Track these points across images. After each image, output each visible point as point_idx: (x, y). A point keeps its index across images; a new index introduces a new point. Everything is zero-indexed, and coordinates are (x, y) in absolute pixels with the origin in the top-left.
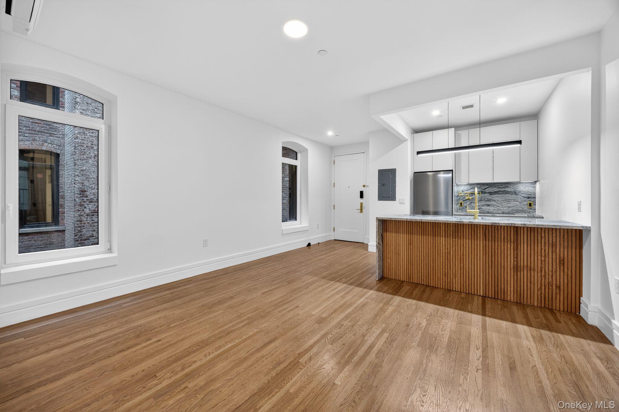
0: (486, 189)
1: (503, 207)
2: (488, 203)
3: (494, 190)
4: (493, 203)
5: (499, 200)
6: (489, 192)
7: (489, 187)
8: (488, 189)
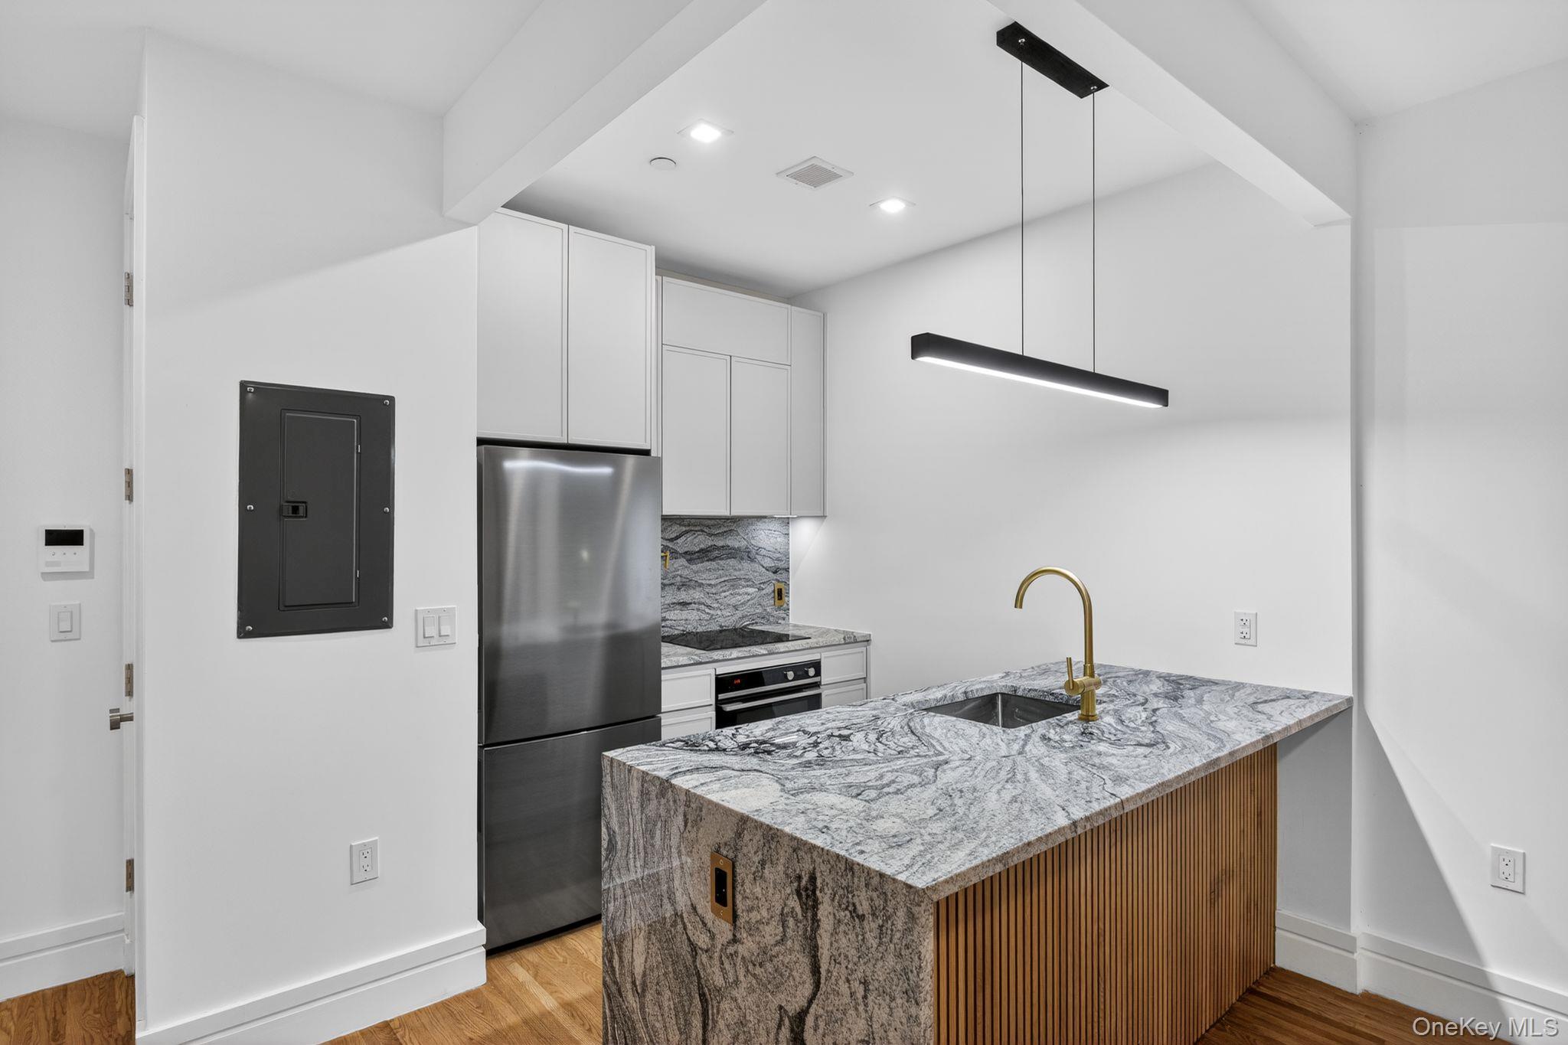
0: (678, 541)
1: (722, 607)
2: (683, 596)
3: (700, 542)
4: (697, 595)
5: (713, 582)
6: (686, 553)
7: (687, 532)
8: (683, 539)
